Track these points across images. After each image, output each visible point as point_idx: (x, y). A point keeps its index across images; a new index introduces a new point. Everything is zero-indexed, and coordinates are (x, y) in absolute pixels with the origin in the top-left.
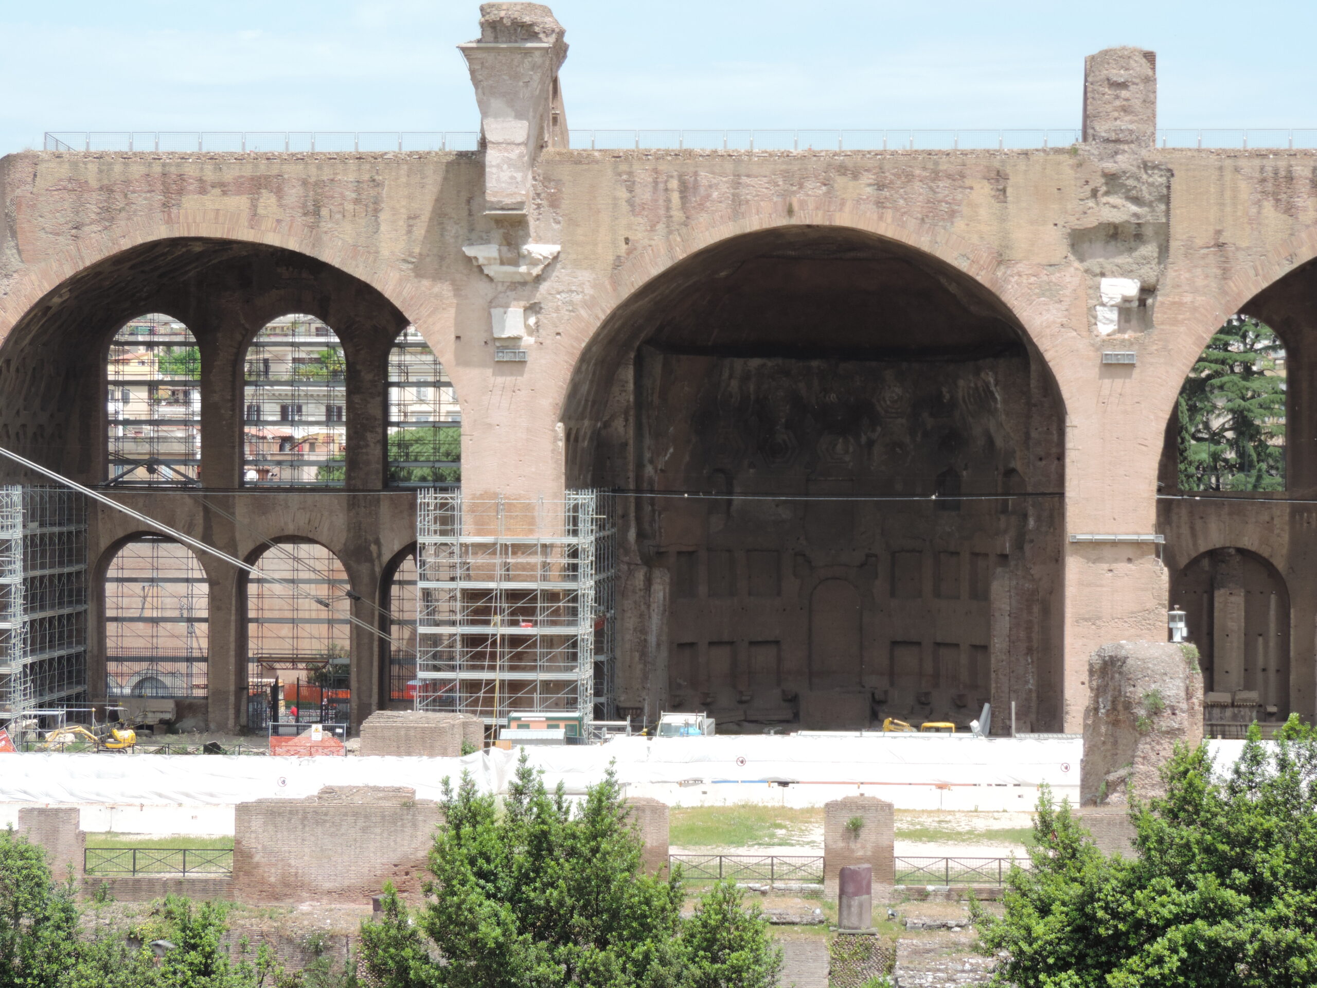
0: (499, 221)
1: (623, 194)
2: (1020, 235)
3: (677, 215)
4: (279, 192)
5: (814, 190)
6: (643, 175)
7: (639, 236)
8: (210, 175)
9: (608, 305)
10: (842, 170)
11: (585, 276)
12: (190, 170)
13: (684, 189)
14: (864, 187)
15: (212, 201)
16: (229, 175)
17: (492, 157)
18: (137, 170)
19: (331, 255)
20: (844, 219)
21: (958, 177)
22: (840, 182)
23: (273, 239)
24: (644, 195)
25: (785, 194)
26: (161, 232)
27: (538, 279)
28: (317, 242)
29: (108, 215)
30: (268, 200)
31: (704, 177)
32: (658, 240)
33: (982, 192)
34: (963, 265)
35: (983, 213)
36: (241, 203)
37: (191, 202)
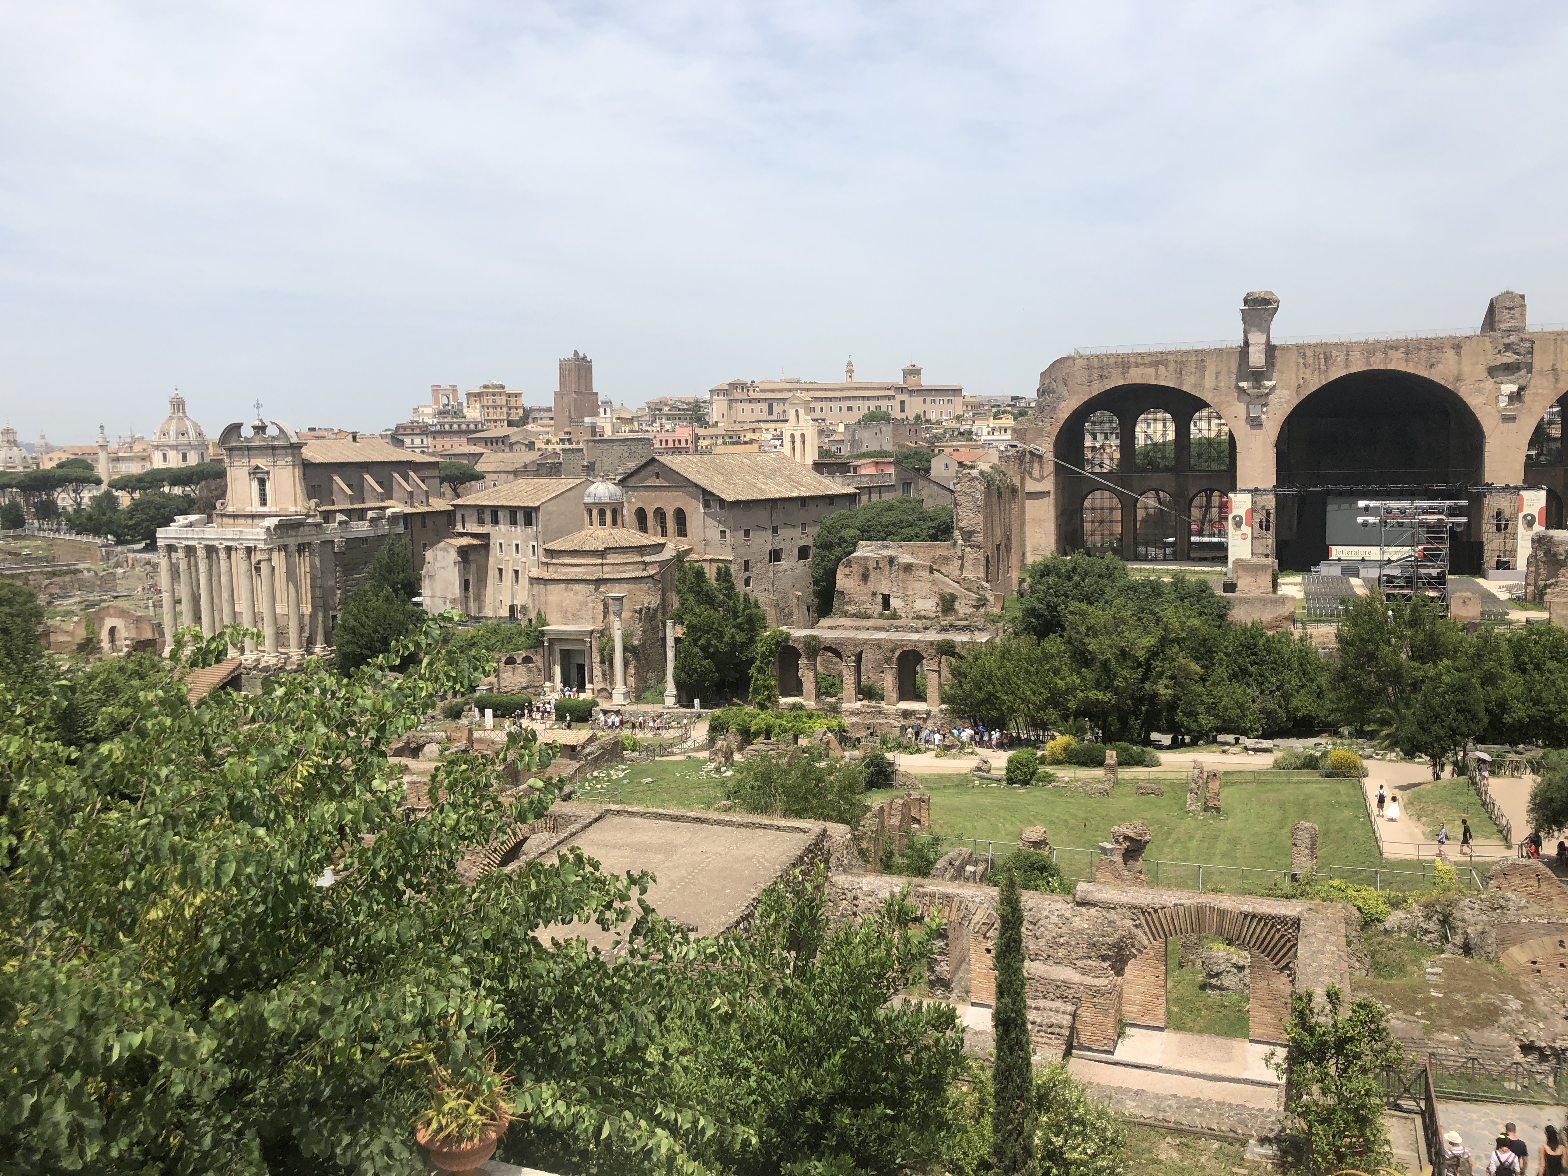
0: (1253, 373)
1: (1301, 360)
2: (1467, 368)
3: (1323, 367)
4: (1166, 366)
5: (1380, 356)
6: (1309, 353)
7: (1308, 376)
8: (1140, 361)
9: (1296, 402)
10: (1391, 348)
11: (1286, 392)
12: (1132, 360)
13: (1326, 359)
14: (1400, 354)
15: (1140, 370)
16: (1147, 360)
17: (1251, 349)
18: (1112, 360)
19: (1185, 388)
20: (1391, 367)
21: (1440, 349)
22: (1390, 352)
23: (1163, 383)
24: (1311, 361)
25: (1368, 358)
26: (1121, 382)
27: (1268, 394)
28: (1181, 384)
29: (1100, 379)
30: (1162, 369)
31: (1334, 353)
32: (1315, 377)
33: (1450, 353)
34: (1442, 382)
35: (1451, 362)
36: (1151, 371)
37: (1132, 371)
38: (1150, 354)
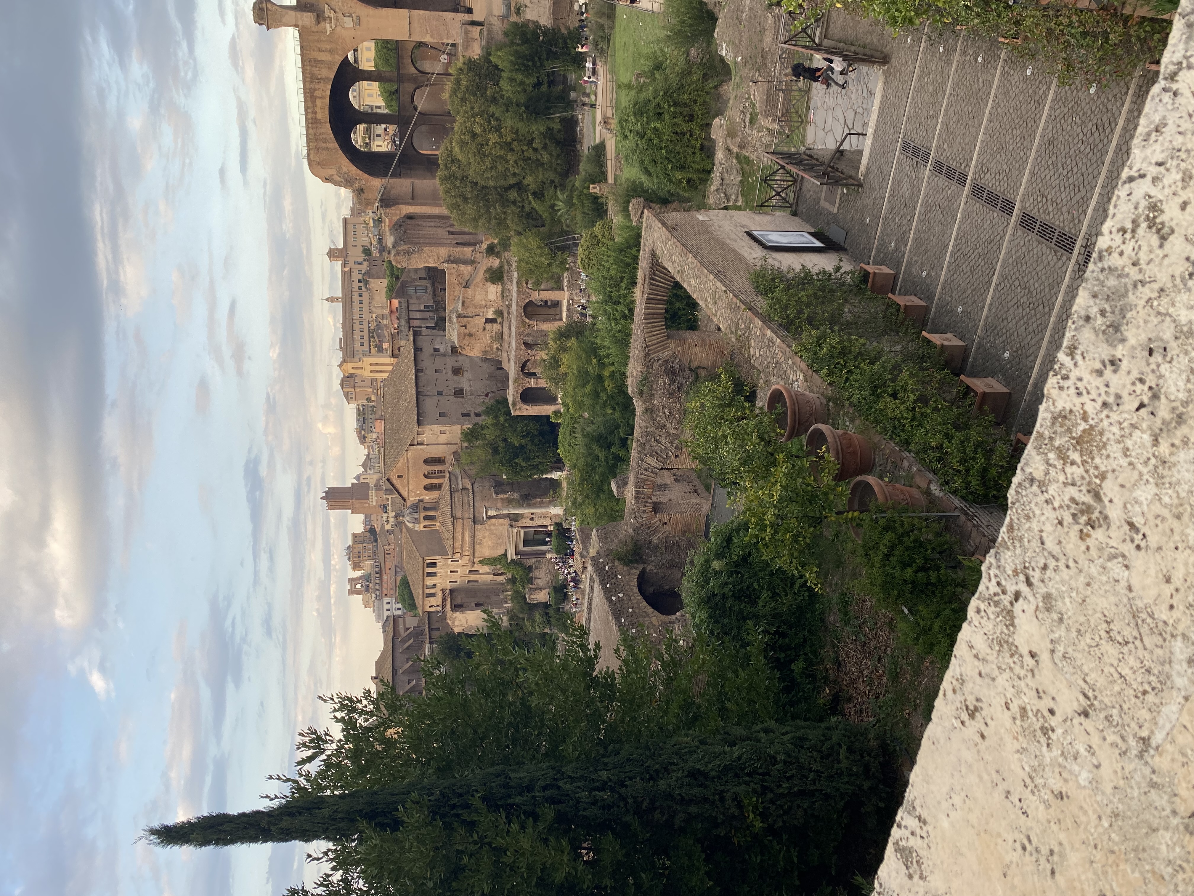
0: (319, 22)
4: (315, 90)
8: (311, 110)
12: (310, 116)
15: (318, 109)
16: (310, 105)
17: (300, 22)
19: (332, 75)
23: (328, 93)
26: (328, 125)
28: (327, 78)
29: (325, 141)
30: (317, 93)
36: (319, 102)
37: (319, 116)
38: (305, 102)
